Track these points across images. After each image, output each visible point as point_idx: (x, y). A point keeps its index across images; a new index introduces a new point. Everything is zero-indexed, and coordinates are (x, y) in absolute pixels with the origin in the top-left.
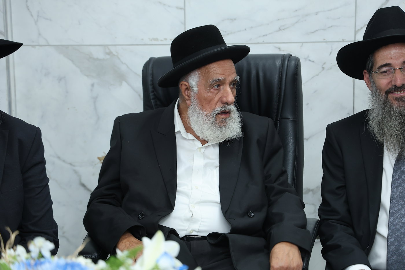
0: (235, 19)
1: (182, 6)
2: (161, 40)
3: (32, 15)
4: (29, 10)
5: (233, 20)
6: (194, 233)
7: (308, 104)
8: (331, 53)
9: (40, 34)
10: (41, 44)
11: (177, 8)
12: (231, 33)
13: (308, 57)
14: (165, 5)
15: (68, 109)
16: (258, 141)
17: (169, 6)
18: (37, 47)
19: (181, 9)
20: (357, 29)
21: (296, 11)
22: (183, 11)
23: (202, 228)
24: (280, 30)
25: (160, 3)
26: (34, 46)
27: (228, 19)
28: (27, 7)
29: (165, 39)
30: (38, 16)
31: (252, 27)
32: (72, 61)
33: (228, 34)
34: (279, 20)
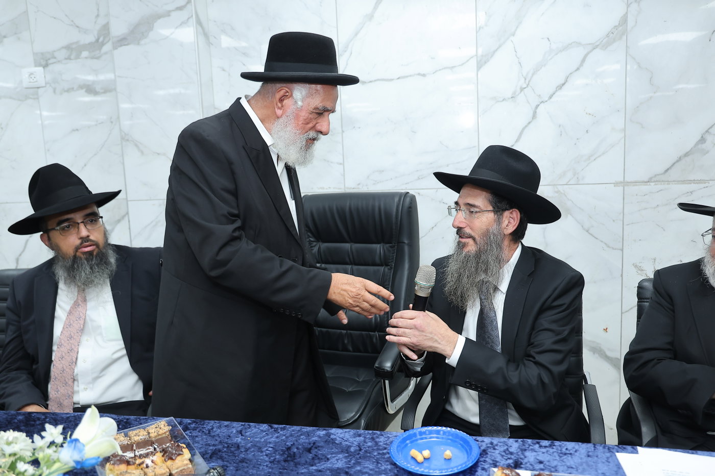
0: (383, 171)
1: (342, 162)
2: (327, 189)
5: (381, 171)
7: (443, 238)
11: (338, 163)
12: (381, 182)
13: (442, 200)
14: (328, 161)
17: (332, 162)
19: (341, 164)
22: (342, 166)
24: (419, 179)
25: (325, 160)
27: (377, 171)
29: (330, 188)
31: (396, 177)
33: (378, 183)
34: (417, 171)
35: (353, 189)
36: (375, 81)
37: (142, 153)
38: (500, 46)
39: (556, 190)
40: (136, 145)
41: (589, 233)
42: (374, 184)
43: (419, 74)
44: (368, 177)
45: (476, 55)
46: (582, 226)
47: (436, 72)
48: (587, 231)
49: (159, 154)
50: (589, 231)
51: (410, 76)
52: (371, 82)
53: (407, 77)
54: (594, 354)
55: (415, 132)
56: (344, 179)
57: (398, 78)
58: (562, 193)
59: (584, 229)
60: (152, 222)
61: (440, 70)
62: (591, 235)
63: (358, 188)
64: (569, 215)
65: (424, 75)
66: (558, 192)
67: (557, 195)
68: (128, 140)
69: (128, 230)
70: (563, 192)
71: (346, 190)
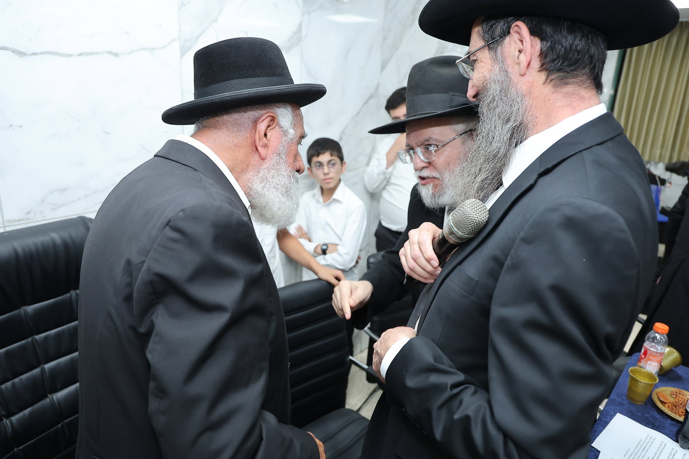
0: (66, 189)
5: (63, 190)
12: (63, 205)
27: (57, 190)
31: (86, 196)
33: (59, 207)
35: (19, 220)
36: (42, 53)
38: (203, 32)
42: (54, 209)
43: (110, 53)
44: (43, 200)
45: (179, 38)
47: (132, 52)
51: (98, 53)
52: (34, 54)
53: (92, 54)
55: (109, 133)
57: (80, 54)
61: (137, 50)
63: (29, 219)
65: (116, 55)
71: (6, 224)
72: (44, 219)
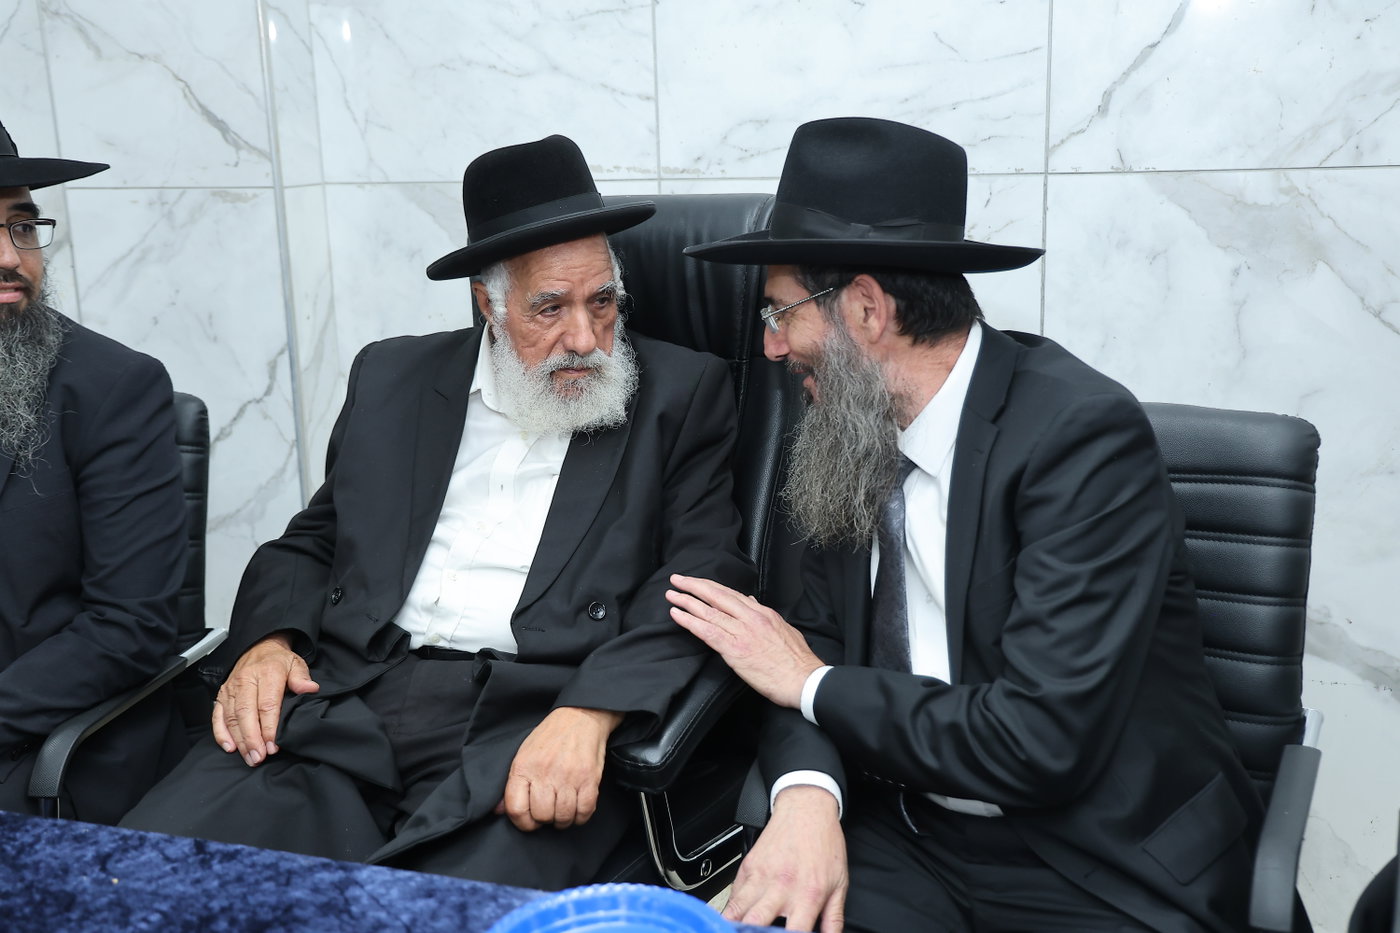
0: (767, 121)
1: (651, 92)
2: (608, 171)
3: (355, 120)
4: (349, 108)
6: (442, 644)
8: (988, 201)
9: (371, 160)
10: (374, 180)
11: (640, 96)
12: (759, 153)
14: (614, 90)
15: (430, 317)
16: (662, 418)
17: (623, 94)
18: (368, 187)
19: (648, 98)
20: (1051, 145)
21: (907, 100)
22: (652, 105)
23: (460, 633)
25: (605, 86)
26: (360, 185)
27: (751, 121)
28: (346, 102)
29: (617, 168)
30: (367, 121)
32: (433, 216)
33: (752, 156)
35: (683, 172)
37: (98, 51)
39: (1284, 184)
40: (81, 30)
41: (1383, 322)
42: (740, 159)
44: (725, 138)
46: (1362, 300)
48: (1378, 315)
49: (141, 57)
50: (1383, 316)
54: (1377, 688)
56: (658, 143)
58: (1303, 195)
59: (1367, 308)
60: (132, 250)
62: (1390, 326)
63: (699, 171)
64: (1321, 266)
66: (1291, 190)
67: (1284, 199)
68: (57, 14)
69: (70, 270)
70: (1306, 191)
71: (663, 175)
72: (720, 175)
